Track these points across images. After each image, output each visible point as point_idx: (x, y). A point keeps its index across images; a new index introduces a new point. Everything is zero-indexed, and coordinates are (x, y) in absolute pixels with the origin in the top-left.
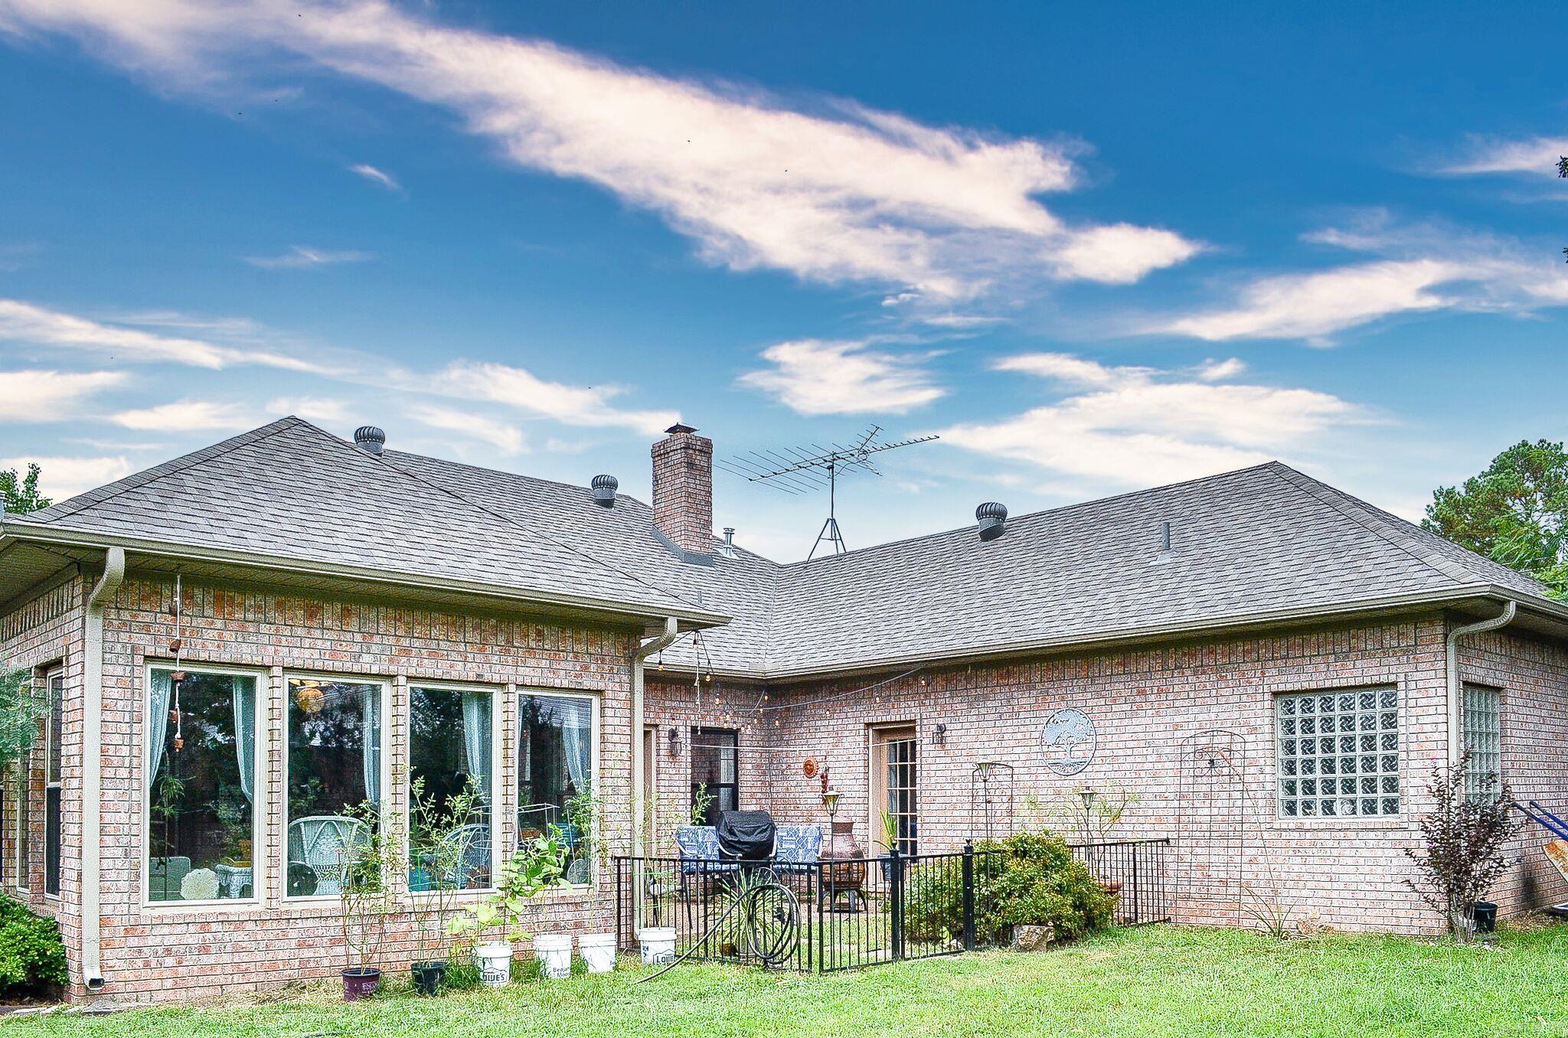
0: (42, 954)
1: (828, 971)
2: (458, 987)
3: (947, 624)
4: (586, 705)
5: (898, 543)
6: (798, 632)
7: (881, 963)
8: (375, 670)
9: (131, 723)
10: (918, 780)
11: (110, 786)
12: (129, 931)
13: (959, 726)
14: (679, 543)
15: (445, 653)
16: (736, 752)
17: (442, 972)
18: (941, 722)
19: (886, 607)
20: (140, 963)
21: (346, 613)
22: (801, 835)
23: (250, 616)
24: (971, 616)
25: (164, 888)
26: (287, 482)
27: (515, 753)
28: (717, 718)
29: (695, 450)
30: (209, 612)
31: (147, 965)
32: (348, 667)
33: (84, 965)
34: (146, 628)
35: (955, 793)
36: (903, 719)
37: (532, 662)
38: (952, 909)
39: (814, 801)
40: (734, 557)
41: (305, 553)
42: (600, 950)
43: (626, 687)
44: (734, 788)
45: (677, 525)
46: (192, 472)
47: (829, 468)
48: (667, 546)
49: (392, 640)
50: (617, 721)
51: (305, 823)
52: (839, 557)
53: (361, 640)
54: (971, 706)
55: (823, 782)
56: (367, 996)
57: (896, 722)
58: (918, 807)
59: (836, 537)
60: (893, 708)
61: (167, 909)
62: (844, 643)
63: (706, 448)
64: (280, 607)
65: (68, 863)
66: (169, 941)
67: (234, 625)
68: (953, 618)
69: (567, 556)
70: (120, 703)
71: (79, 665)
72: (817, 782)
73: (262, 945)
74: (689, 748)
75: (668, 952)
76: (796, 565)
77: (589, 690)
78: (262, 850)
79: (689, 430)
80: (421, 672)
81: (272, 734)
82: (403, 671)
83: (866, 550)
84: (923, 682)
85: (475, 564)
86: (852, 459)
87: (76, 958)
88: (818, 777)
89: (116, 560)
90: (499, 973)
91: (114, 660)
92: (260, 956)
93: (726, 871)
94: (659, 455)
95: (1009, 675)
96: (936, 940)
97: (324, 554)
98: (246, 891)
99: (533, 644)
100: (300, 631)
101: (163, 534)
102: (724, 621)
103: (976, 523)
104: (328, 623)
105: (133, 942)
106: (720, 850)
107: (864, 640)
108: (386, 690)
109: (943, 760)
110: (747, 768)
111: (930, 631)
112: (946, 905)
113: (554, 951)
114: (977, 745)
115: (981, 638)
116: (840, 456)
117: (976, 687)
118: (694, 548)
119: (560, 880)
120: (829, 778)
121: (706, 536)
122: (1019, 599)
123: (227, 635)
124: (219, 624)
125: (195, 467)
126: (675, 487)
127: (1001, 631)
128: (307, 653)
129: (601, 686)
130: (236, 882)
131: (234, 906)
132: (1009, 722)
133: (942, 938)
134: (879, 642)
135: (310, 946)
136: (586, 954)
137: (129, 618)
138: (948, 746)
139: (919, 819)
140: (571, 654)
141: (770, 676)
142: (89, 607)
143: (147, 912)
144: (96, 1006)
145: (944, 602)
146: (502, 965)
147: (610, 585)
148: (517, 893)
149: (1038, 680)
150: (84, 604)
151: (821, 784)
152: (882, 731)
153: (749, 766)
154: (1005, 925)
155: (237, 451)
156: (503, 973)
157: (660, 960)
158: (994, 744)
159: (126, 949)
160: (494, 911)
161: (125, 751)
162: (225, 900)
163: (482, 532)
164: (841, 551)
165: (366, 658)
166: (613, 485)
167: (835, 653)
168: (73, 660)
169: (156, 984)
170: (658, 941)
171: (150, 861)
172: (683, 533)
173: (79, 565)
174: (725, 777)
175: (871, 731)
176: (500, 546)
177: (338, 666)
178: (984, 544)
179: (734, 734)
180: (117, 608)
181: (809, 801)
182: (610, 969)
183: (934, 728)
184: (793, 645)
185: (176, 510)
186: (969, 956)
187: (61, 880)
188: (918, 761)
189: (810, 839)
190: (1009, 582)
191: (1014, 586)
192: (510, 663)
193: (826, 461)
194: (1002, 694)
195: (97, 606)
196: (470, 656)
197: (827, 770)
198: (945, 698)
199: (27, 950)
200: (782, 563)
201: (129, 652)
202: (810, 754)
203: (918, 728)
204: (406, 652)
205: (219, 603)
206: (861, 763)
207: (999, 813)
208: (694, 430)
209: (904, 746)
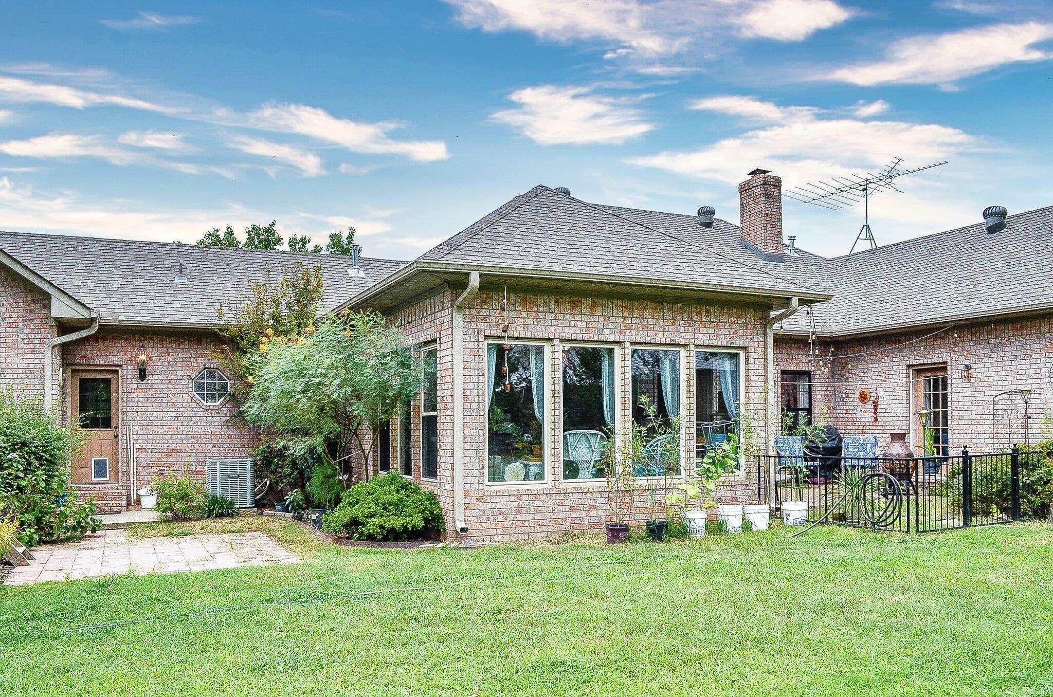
0: (432, 513)
1: (922, 532)
2: (676, 536)
3: (971, 293)
4: (735, 356)
5: (918, 239)
6: (851, 304)
7: (956, 528)
8: (612, 339)
9: (478, 376)
10: (949, 404)
11: (468, 413)
12: (479, 499)
13: (982, 365)
14: (760, 248)
15: (652, 326)
16: (810, 386)
17: (666, 526)
18: (967, 362)
19: (919, 284)
20: (485, 519)
21: (594, 305)
22: (862, 442)
23: (541, 309)
24: (990, 287)
25: (496, 475)
26: (551, 226)
27: (694, 389)
28: (797, 365)
29: (770, 185)
30: (518, 308)
31: (488, 520)
32: (596, 338)
33: (456, 519)
34: (485, 319)
35: (980, 412)
36: (937, 361)
37: (703, 330)
38: (1000, 492)
39: (868, 419)
40: (796, 255)
41: (574, 268)
42: (760, 516)
43: (762, 344)
44: (809, 411)
45: (759, 236)
46: (500, 224)
47: (863, 190)
48: (752, 251)
49: (621, 320)
50: (756, 367)
51: (569, 434)
52: (873, 251)
53: (603, 320)
54: (991, 351)
55: (875, 406)
56: (622, 541)
57: (931, 364)
58: (949, 422)
59: (871, 238)
60: (929, 353)
61: (498, 486)
62: (890, 310)
63: (777, 183)
64: (557, 303)
65: (443, 459)
66: (500, 506)
67: (532, 315)
68: (974, 289)
69: (722, 260)
70: (472, 364)
71: (450, 343)
72: (869, 406)
73: (550, 509)
74: (780, 384)
75: (803, 518)
76: (840, 258)
77: (739, 347)
78: (549, 451)
79: (764, 172)
80: (638, 339)
81: (554, 381)
82: (627, 339)
83: (894, 245)
84: (956, 335)
85: (670, 269)
86: (882, 183)
87: (451, 515)
88: (871, 403)
89: (475, 280)
90: (699, 529)
91: (468, 339)
92: (549, 516)
93: (810, 466)
94: (744, 191)
95: (1022, 328)
96: (987, 513)
97: (585, 268)
98: (540, 476)
99: (704, 319)
100: (568, 317)
101: (497, 262)
102: (829, 298)
103: (982, 220)
104: (584, 311)
105: (481, 506)
106: (804, 452)
107: (905, 307)
108: (618, 351)
109: (970, 390)
110: (818, 397)
111: (957, 299)
112: (995, 490)
113: (732, 515)
114: (996, 378)
115: (1000, 303)
116: (871, 181)
117: (996, 338)
118: (771, 251)
119: (735, 470)
120: (879, 403)
121: (779, 242)
122: (1028, 273)
123: (529, 321)
124: (524, 314)
125: (501, 221)
126: (756, 211)
127: (1016, 297)
128: (572, 330)
129: (746, 344)
130: (533, 470)
131: (534, 485)
132: (1023, 362)
133: (992, 512)
134: (918, 309)
135: (576, 510)
136: (751, 517)
137: (475, 313)
138: (973, 380)
139: (950, 432)
140: (727, 325)
141: (835, 335)
142: (455, 307)
143: (486, 488)
144: (464, 544)
145: (965, 278)
146: (701, 523)
147: (753, 278)
148: (710, 478)
149: (1047, 331)
150: (452, 306)
151: (872, 407)
152: (919, 370)
153: (819, 396)
154: (1043, 504)
155: (518, 209)
156: (702, 528)
157: (798, 523)
158: (1011, 378)
159: (477, 511)
160: (697, 489)
161: (475, 393)
162: (528, 482)
163: (668, 248)
164: (874, 247)
165: (606, 331)
166: (712, 212)
167: (883, 317)
168: (444, 340)
169: (493, 532)
170: (795, 509)
171: (489, 459)
172: (763, 241)
173: (449, 283)
174: (803, 403)
175: (911, 370)
176: (680, 257)
177: (591, 337)
178: (990, 236)
179: (808, 375)
180: (469, 308)
181: (864, 419)
182: (766, 527)
183: (962, 367)
184: (849, 313)
185: (499, 247)
186: (1017, 525)
187: (438, 470)
188: (949, 390)
189: (869, 445)
190: (1018, 262)
191: (1022, 265)
192: (691, 331)
193: (861, 185)
194: (1017, 341)
195: (460, 308)
196: (667, 328)
197: (877, 397)
198: (970, 346)
199: (424, 511)
200: (829, 257)
201: (476, 333)
202: (865, 387)
203: (949, 368)
204: (629, 327)
205: (524, 301)
206: (904, 393)
207: (1015, 426)
208: (768, 172)
209: (936, 381)
